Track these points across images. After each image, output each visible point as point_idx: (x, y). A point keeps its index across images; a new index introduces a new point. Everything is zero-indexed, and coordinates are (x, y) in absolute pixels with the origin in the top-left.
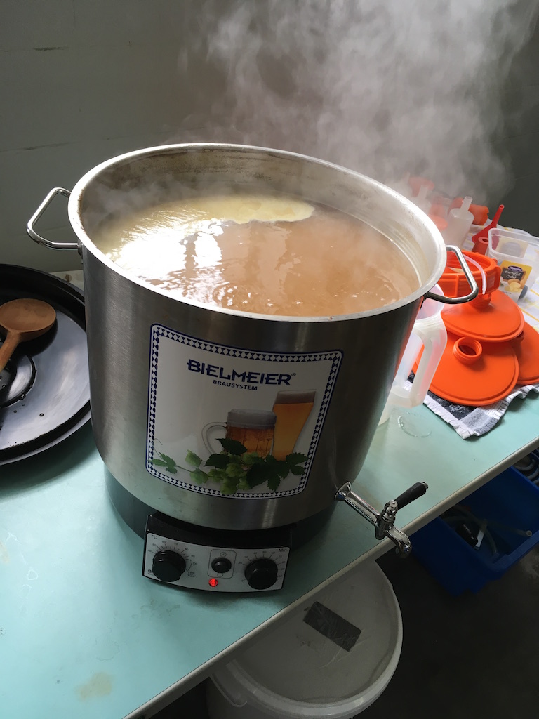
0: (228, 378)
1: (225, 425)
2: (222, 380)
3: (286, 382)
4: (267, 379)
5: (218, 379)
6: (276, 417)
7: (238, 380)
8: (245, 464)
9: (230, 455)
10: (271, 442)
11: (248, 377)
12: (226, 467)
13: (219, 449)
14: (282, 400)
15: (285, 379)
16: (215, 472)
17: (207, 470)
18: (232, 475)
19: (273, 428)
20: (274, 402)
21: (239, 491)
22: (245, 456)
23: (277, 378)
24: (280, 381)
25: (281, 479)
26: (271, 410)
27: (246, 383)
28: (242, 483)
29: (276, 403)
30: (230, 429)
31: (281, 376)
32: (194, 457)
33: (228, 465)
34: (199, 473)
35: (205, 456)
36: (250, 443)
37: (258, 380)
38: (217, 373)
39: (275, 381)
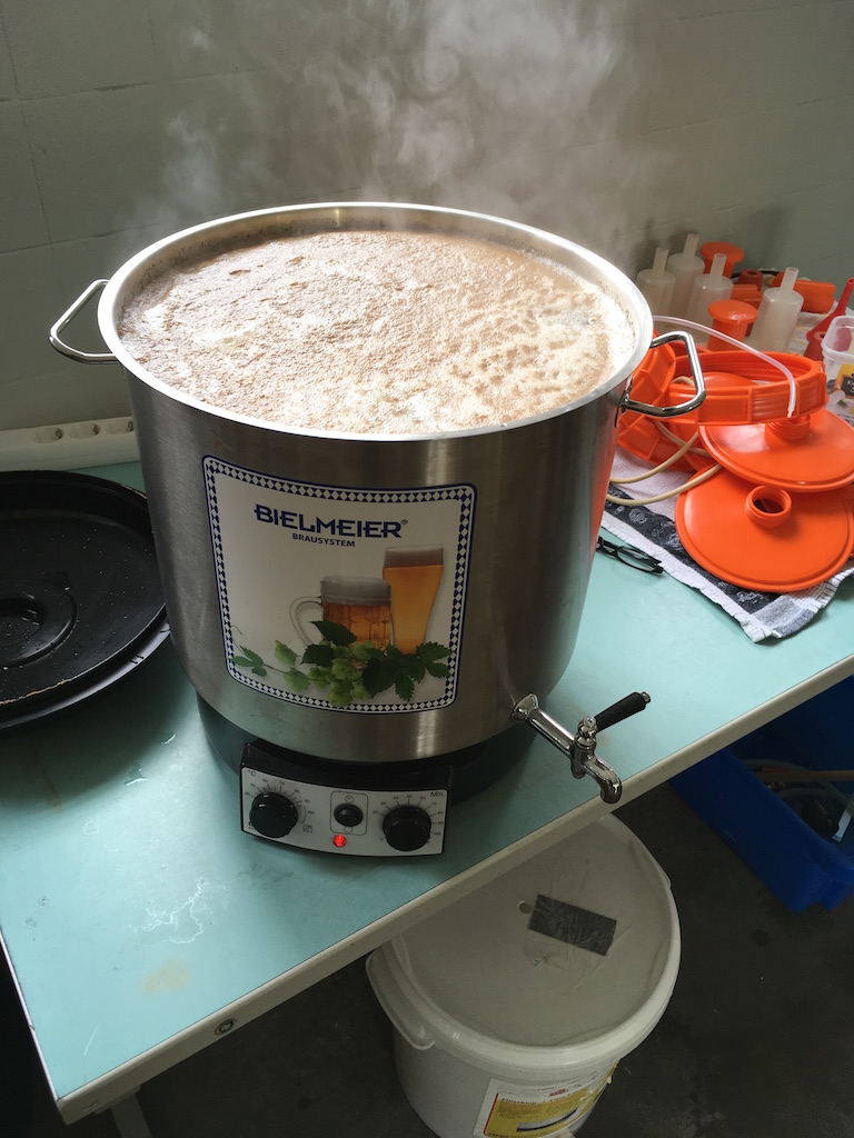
0: (312, 529)
1: (320, 601)
2: (305, 533)
3: (395, 532)
4: (367, 529)
5: (298, 532)
6: (389, 587)
7: (326, 533)
8: (357, 660)
9: (333, 646)
10: (389, 626)
11: (339, 527)
12: (331, 665)
13: (317, 637)
14: (395, 561)
15: (392, 529)
16: (316, 673)
17: (305, 669)
18: (341, 677)
19: (388, 604)
20: (382, 566)
21: (356, 701)
22: (356, 646)
23: (381, 527)
24: (385, 532)
25: (415, 683)
26: (380, 576)
27: (337, 536)
28: (358, 689)
29: (386, 566)
30: (328, 607)
31: (386, 524)
32: (285, 651)
33: (333, 661)
34: (295, 674)
35: (299, 649)
36: (359, 628)
37: (354, 529)
38: (296, 522)
39: (378, 533)
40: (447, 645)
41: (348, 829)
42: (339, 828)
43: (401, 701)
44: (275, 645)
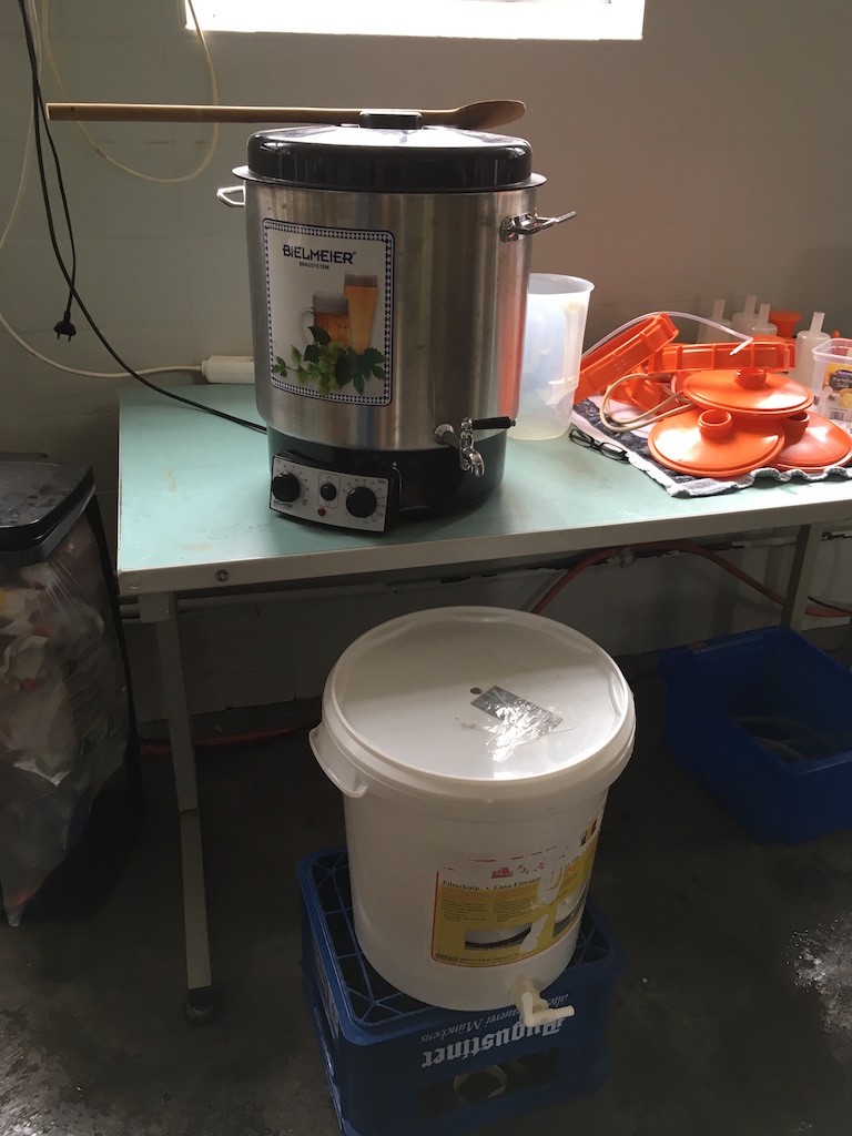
1: (312, 310)
2: (305, 261)
4: (335, 256)
5: (302, 260)
6: (347, 301)
7: (315, 258)
8: (332, 357)
9: (319, 345)
10: (348, 330)
11: (321, 255)
12: (318, 361)
13: (311, 340)
14: (350, 281)
15: (348, 257)
16: (311, 367)
17: (305, 365)
18: (324, 371)
19: (347, 313)
20: (343, 284)
21: (332, 391)
22: (331, 345)
23: (342, 256)
24: (345, 259)
25: (365, 380)
26: (342, 291)
27: (320, 262)
28: (333, 381)
29: (346, 285)
30: (317, 315)
32: (296, 352)
33: (319, 358)
34: (300, 370)
35: (302, 352)
36: (332, 332)
37: (329, 258)
38: (301, 255)
39: (341, 260)
40: (383, 353)
41: (328, 503)
42: (322, 501)
43: (357, 394)
44: (291, 349)
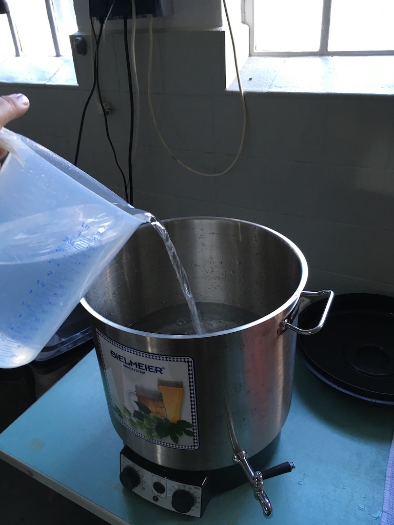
0: (129, 364)
1: (136, 393)
3: (160, 371)
4: (149, 368)
5: (125, 364)
6: (161, 393)
7: (134, 367)
8: (153, 421)
9: (143, 413)
10: (163, 409)
11: (139, 365)
12: (143, 421)
13: (137, 409)
14: (161, 383)
16: (139, 423)
17: (135, 420)
18: (148, 427)
19: (162, 400)
20: (157, 384)
21: (156, 438)
22: (151, 415)
23: (154, 369)
24: (156, 371)
25: (179, 436)
26: (157, 388)
27: (138, 369)
28: (155, 433)
30: (139, 396)
31: (156, 368)
32: (127, 410)
33: (144, 419)
34: (131, 421)
35: (132, 411)
36: (151, 407)
37: (144, 368)
38: (124, 360)
39: (154, 371)
40: (191, 423)
41: (159, 494)
42: (156, 493)
43: (174, 443)
44: (124, 406)
